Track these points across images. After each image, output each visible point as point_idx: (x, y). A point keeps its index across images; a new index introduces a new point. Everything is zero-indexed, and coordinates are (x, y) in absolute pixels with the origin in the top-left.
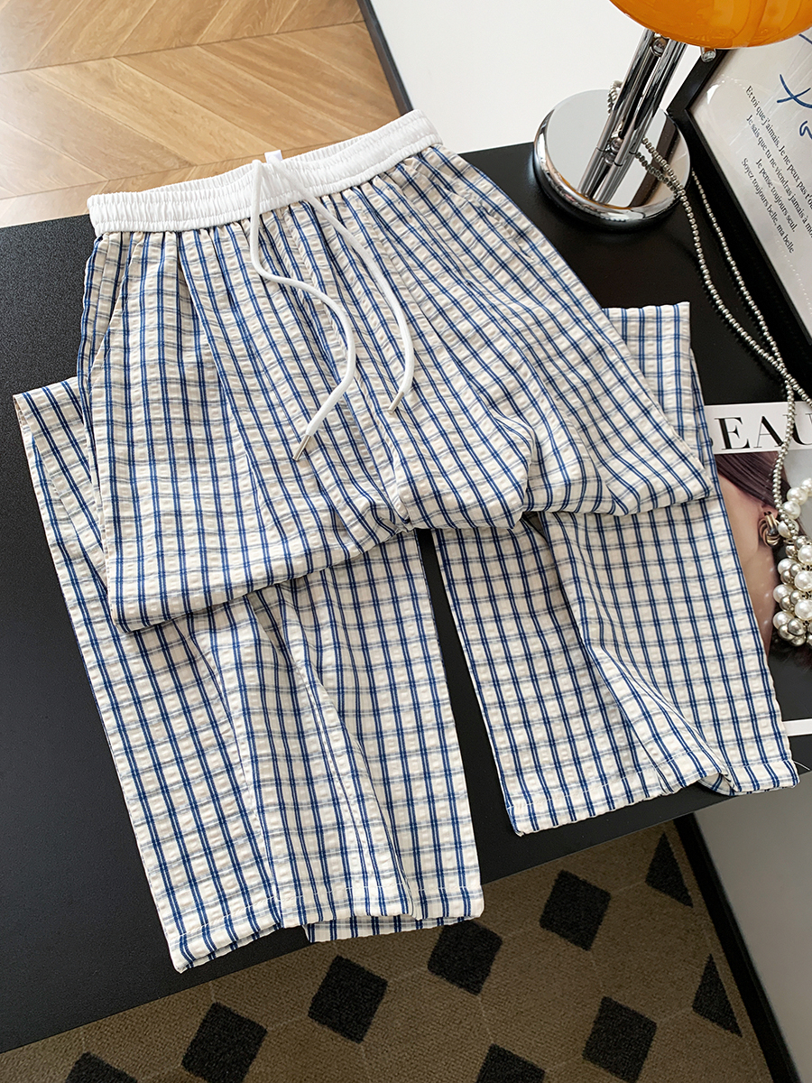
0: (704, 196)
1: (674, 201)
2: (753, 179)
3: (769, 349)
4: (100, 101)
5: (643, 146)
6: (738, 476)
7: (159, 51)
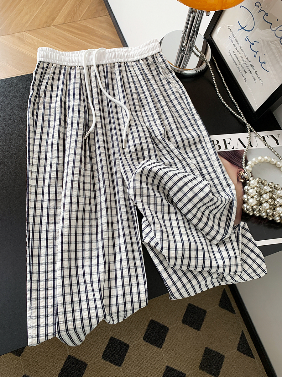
0: (216, 64)
1: (206, 66)
2: (232, 57)
3: (240, 115)
4: (19, 46)
5: (194, 48)
6: (230, 158)
7: (39, 28)
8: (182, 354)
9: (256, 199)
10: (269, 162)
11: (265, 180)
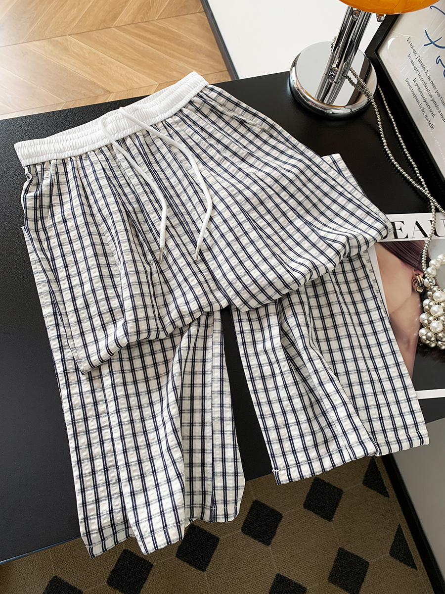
0: (384, 99)
1: (368, 102)
2: (411, 89)
3: (420, 183)
4: (61, 59)
5: (350, 72)
6: (402, 254)
7: (93, 31)
8: (302, 556)
9: (444, 322)
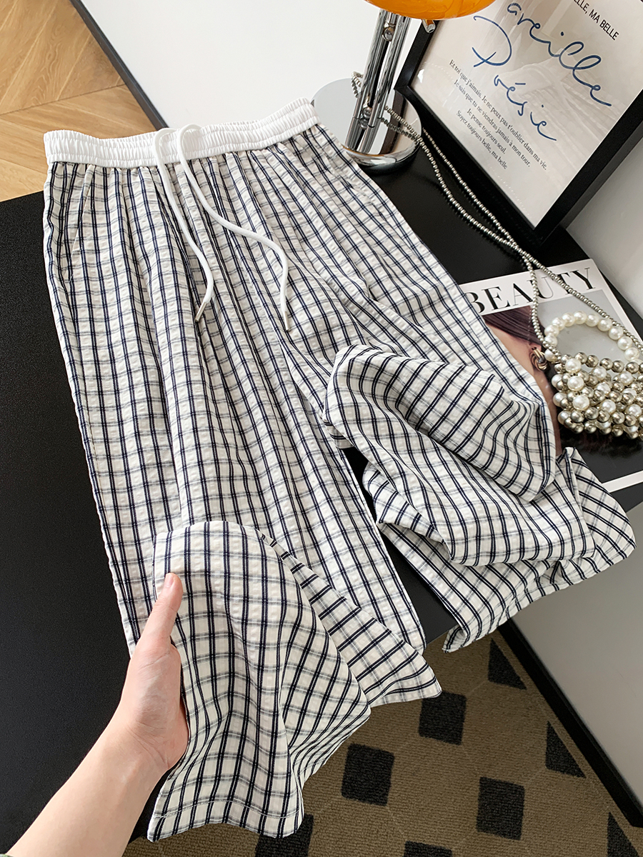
0: (433, 142)
1: (416, 147)
2: (467, 123)
8: (434, 806)
9: (588, 394)
10: (585, 325)
11: (592, 356)
